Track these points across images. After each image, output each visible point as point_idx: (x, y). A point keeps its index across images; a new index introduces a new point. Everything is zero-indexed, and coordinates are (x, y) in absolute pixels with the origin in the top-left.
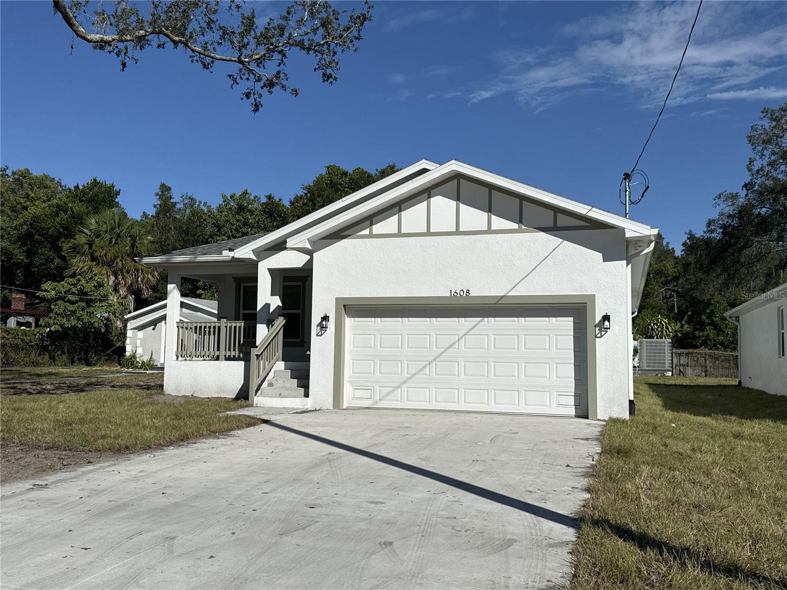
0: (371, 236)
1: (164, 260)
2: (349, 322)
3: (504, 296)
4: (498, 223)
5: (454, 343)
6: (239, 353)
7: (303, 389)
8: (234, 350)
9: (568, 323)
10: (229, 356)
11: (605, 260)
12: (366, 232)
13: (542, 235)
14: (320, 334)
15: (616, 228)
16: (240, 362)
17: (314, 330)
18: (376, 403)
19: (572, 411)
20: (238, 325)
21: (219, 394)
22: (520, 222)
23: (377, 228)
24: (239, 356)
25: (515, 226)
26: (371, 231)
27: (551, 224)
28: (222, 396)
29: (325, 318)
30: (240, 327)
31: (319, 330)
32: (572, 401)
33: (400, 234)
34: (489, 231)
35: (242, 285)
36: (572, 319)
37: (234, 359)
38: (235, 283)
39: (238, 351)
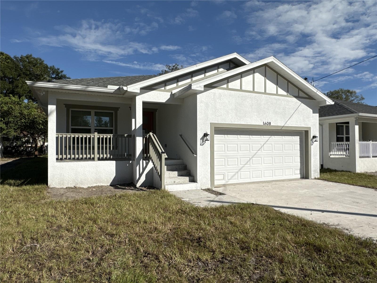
0: (227, 89)
3: (284, 126)
4: (281, 92)
6: (110, 156)
7: (188, 177)
8: (106, 153)
9: (297, 139)
10: (102, 157)
11: (313, 113)
12: (225, 86)
13: (295, 99)
14: (202, 144)
15: (315, 100)
16: (112, 161)
17: (199, 142)
19: (299, 176)
21: (96, 184)
22: (288, 92)
23: (231, 85)
24: (110, 158)
25: (285, 93)
26: (227, 86)
27: (297, 95)
28: (99, 185)
29: (206, 135)
30: (110, 139)
32: (298, 172)
33: (241, 90)
34: (277, 94)
36: (299, 137)
37: (106, 159)
38: (66, 108)
39: (109, 154)
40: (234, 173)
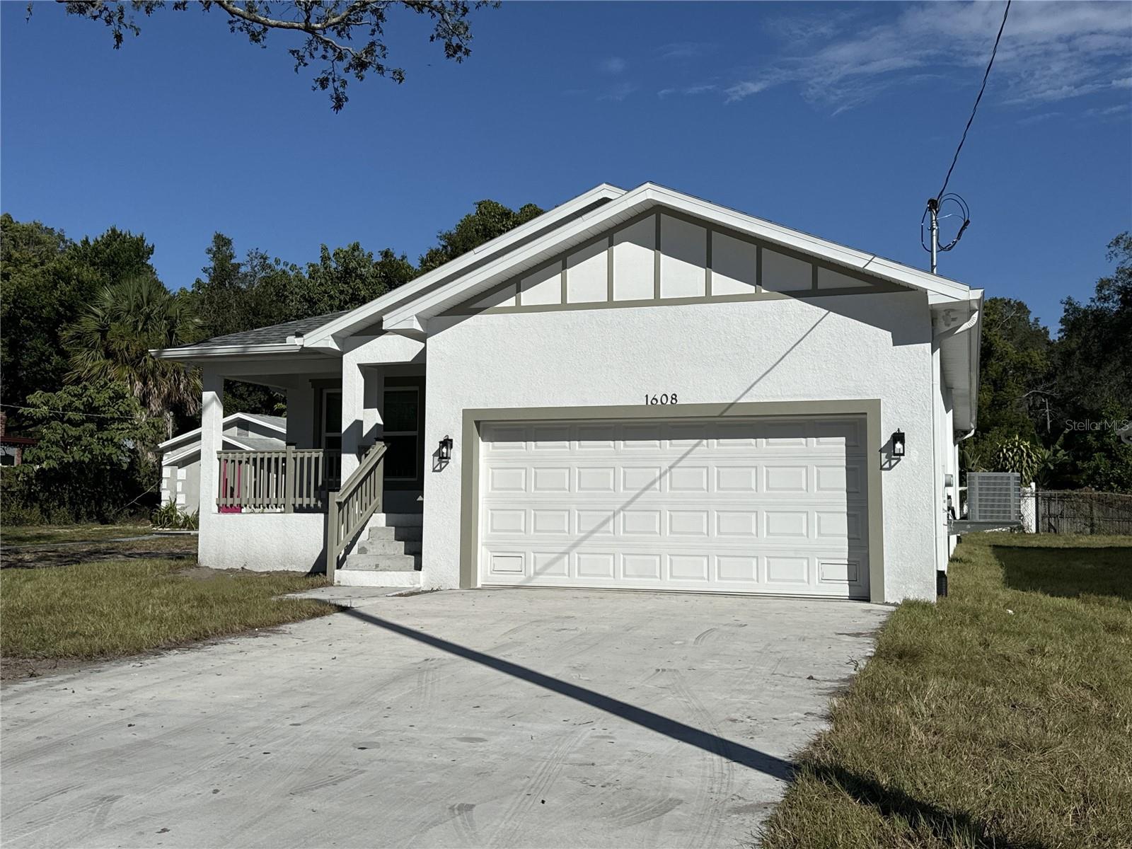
0: (519, 309)
1: (195, 352)
2: (485, 448)
3: (733, 404)
4: (723, 284)
5: (654, 482)
6: (317, 501)
7: (413, 557)
8: (308, 496)
9: (837, 446)
10: (299, 505)
11: (896, 342)
12: (511, 302)
13: (794, 304)
14: (438, 468)
15: (914, 290)
16: (318, 514)
17: (429, 461)
18: (530, 579)
19: (845, 590)
20: (314, 455)
21: (285, 566)
22: (758, 282)
23: (528, 297)
24: (316, 505)
25: (750, 289)
26: (518, 301)
27: (808, 285)
28: (290, 570)
29: (447, 443)
30: (317, 459)
31: (436, 462)
32: (843, 573)
33: (564, 306)
34: (709, 298)
35: (325, 392)
36: (843, 439)
37: (308, 510)
38: (313, 389)
39: (314, 497)
40: (556, 555)
